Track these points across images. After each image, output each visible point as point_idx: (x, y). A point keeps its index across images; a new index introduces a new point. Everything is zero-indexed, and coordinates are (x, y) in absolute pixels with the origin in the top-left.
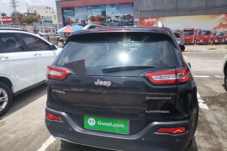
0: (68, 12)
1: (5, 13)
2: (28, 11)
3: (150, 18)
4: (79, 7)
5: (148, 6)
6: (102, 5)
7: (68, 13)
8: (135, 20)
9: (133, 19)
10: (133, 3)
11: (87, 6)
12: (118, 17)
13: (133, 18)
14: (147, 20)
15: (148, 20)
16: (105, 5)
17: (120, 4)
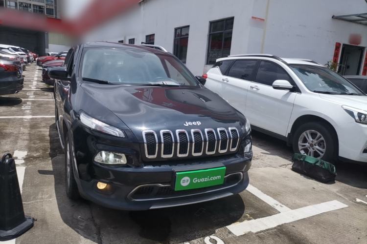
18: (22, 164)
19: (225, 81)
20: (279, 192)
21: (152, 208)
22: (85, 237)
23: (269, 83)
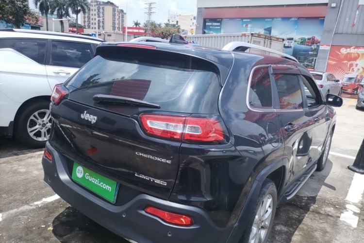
0: (212, 25)
1: (138, 22)
2: (169, 20)
3: (353, 47)
4: (230, 19)
5: (354, 25)
6: (267, 18)
7: (211, 27)
8: (321, 48)
9: (318, 46)
10: (324, 17)
11: (242, 19)
12: (292, 39)
13: (318, 44)
14: (345, 50)
15: (348, 49)
16: (273, 18)
17: (299, 18)
18: (349, 204)
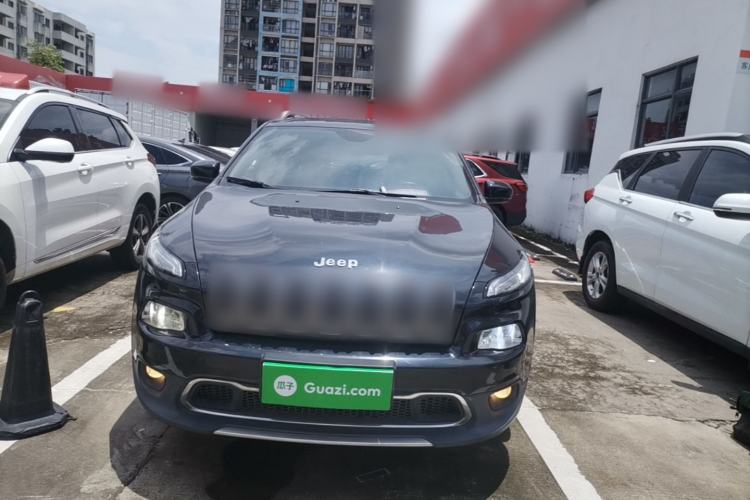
19: (625, 203)
20: (630, 480)
21: (218, 432)
22: (113, 466)
23: (707, 201)
